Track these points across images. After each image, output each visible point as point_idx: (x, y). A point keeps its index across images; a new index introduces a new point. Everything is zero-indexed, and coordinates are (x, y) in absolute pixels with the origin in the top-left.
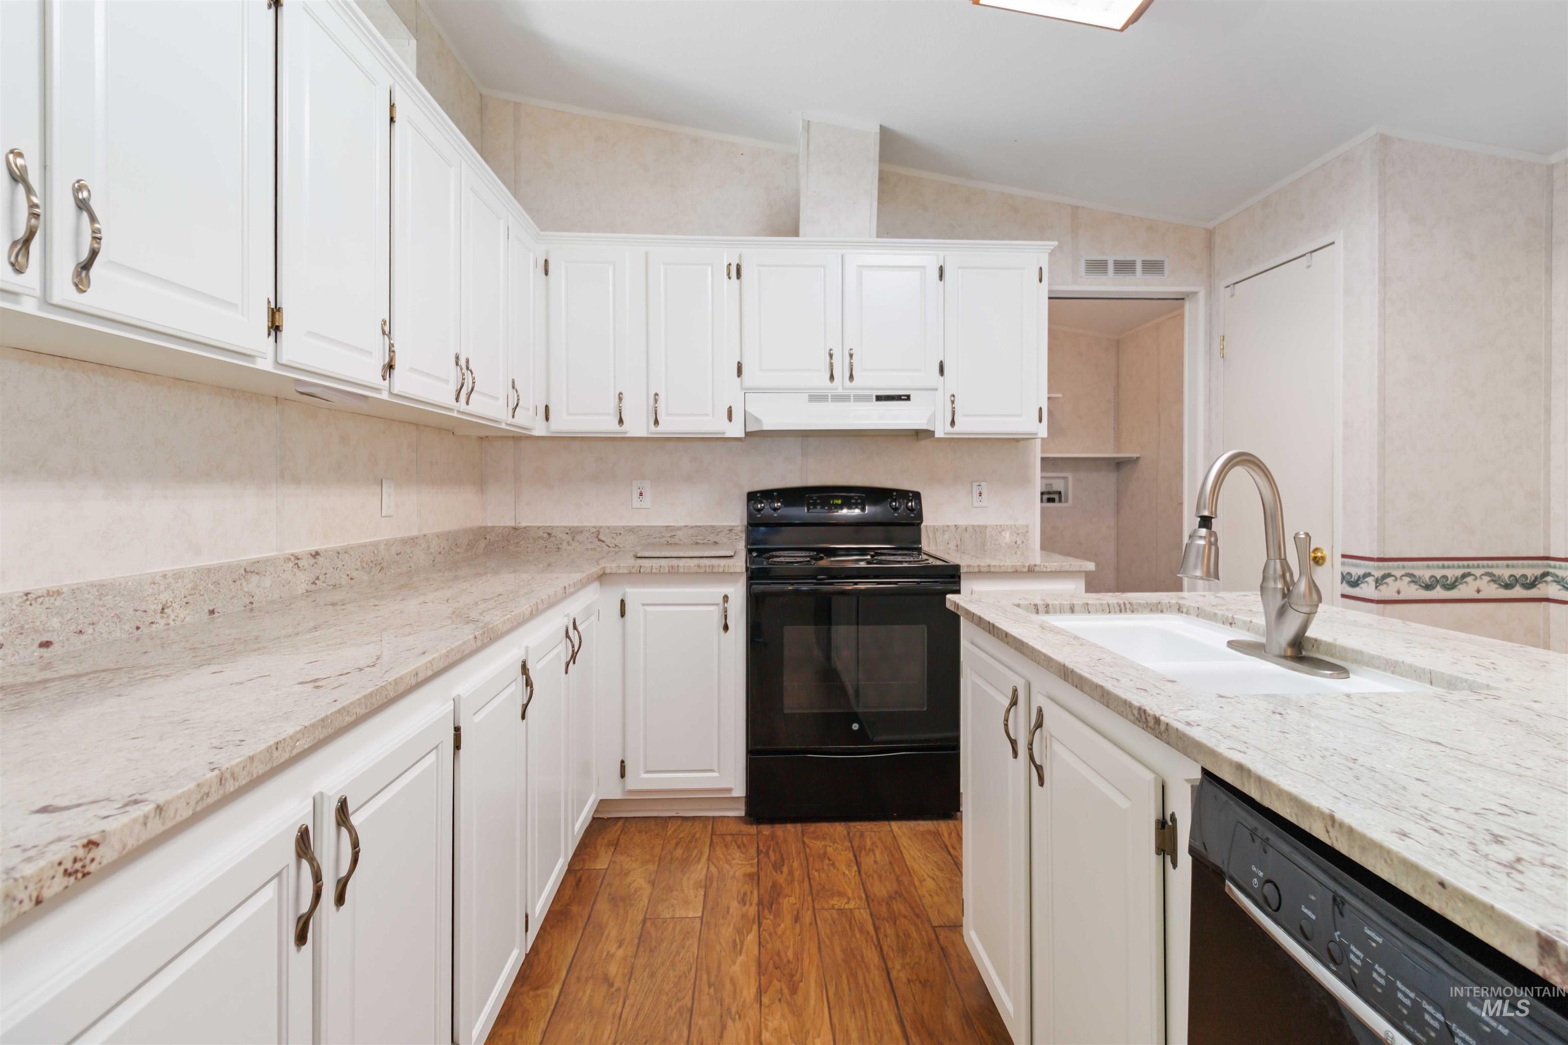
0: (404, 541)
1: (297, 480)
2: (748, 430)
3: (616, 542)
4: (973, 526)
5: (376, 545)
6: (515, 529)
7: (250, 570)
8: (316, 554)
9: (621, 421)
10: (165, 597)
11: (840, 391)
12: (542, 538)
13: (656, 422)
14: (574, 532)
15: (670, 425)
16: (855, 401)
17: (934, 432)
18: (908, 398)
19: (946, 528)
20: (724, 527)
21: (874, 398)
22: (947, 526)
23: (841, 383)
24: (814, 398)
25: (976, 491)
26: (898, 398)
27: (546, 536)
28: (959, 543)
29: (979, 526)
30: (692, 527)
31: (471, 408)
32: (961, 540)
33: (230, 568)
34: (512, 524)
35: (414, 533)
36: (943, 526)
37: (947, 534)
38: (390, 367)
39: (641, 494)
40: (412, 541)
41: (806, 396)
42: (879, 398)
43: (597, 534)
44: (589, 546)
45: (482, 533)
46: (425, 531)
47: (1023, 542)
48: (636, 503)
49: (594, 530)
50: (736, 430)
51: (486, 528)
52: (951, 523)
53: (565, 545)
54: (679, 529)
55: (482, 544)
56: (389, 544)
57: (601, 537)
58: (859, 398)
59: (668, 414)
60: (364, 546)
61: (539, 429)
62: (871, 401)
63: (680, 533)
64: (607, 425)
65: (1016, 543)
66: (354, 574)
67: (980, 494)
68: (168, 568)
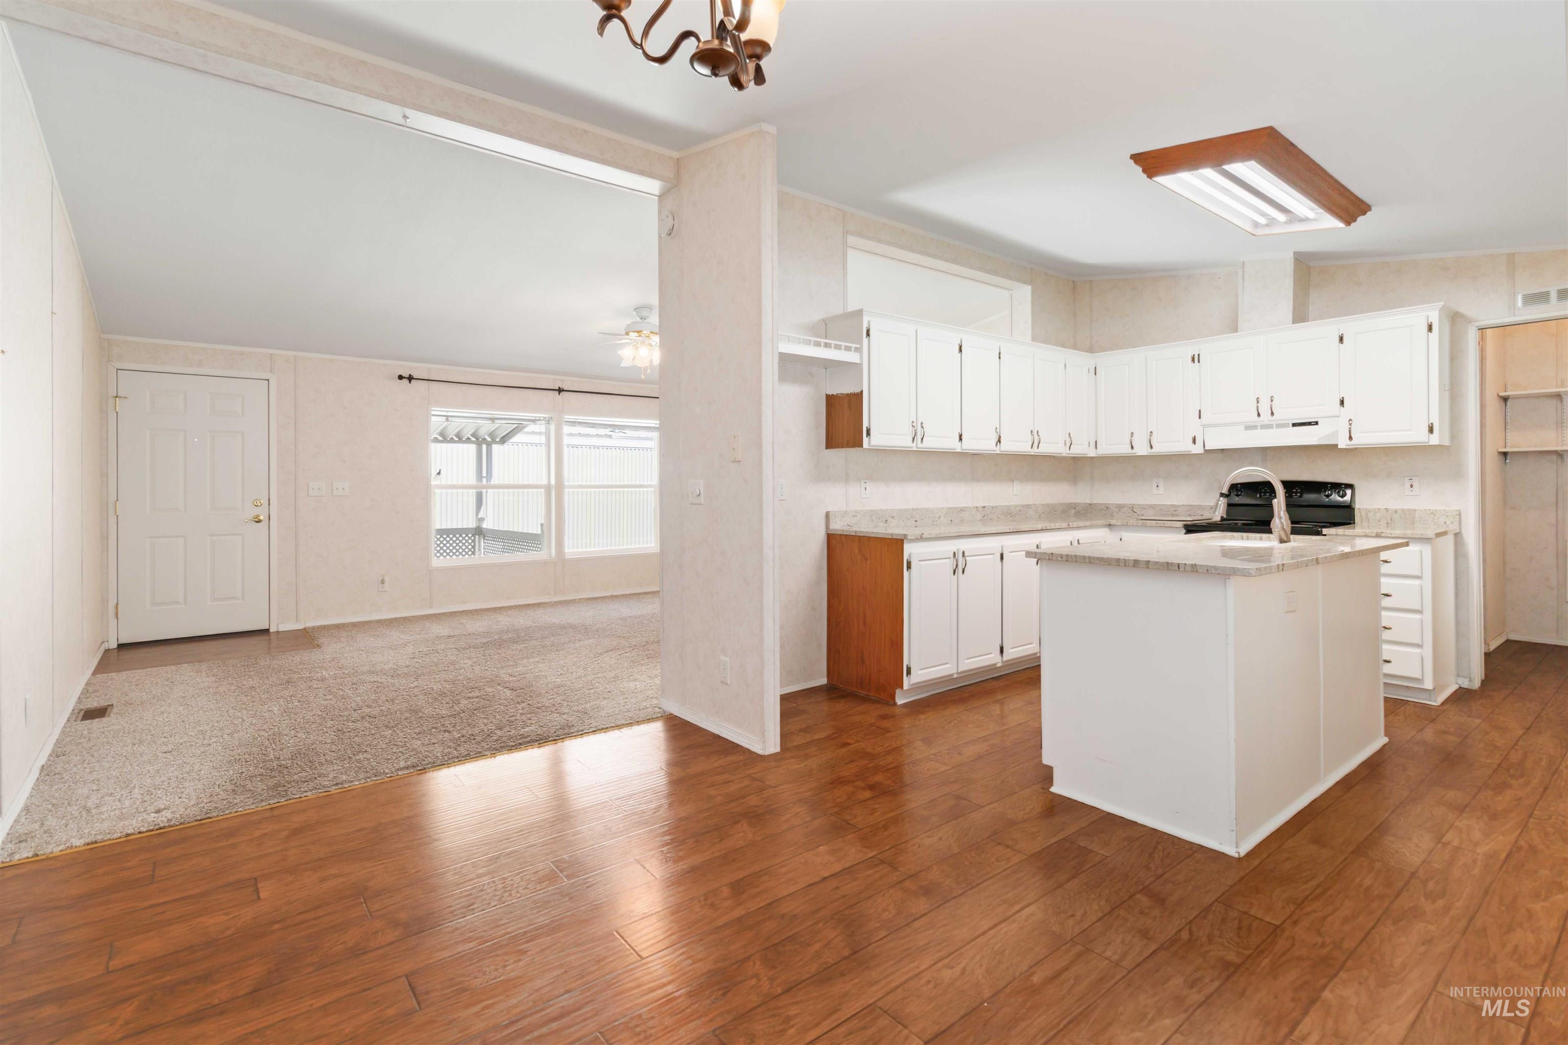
0: (1023, 506)
1: (978, 480)
2: (1206, 449)
3: (1142, 513)
4: (1403, 510)
5: (1010, 506)
6: (1090, 504)
7: (962, 510)
8: (984, 507)
9: (1132, 447)
10: (940, 514)
11: (1266, 422)
12: (1104, 510)
13: (1151, 447)
14: (1120, 507)
15: (1159, 448)
16: (1277, 428)
17: (1337, 445)
18: (1317, 423)
19: (1377, 510)
20: (1207, 506)
21: (1291, 425)
22: (1379, 509)
23: (1266, 417)
24: (1248, 428)
25: (1408, 484)
26: (1309, 424)
27: (1105, 508)
28: (1389, 521)
29: (1409, 510)
30: (1187, 506)
31: (1039, 450)
32: (1391, 519)
33: (956, 508)
34: (1089, 502)
35: (1030, 503)
36: (1375, 509)
37: (1378, 514)
38: (999, 441)
39: (1157, 486)
40: (1028, 506)
41: (1243, 427)
42: (1294, 425)
43: (1132, 508)
44: (1128, 515)
45: (1073, 506)
46: (1036, 503)
47: (1452, 522)
48: (1155, 491)
49: (1130, 506)
50: (1198, 449)
51: (1075, 504)
52: (1383, 507)
53: (1115, 514)
54: (1179, 506)
55: (1073, 511)
56: (1015, 506)
57: (1135, 510)
58: (1280, 426)
59: (1158, 443)
60: (1004, 506)
61: (1092, 453)
62: (1289, 427)
63: (1179, 509)
64: (1125, 450)
65: (1445, 523)
66: (1000, 516)
67: (1412, 486)
68: (941, 506)
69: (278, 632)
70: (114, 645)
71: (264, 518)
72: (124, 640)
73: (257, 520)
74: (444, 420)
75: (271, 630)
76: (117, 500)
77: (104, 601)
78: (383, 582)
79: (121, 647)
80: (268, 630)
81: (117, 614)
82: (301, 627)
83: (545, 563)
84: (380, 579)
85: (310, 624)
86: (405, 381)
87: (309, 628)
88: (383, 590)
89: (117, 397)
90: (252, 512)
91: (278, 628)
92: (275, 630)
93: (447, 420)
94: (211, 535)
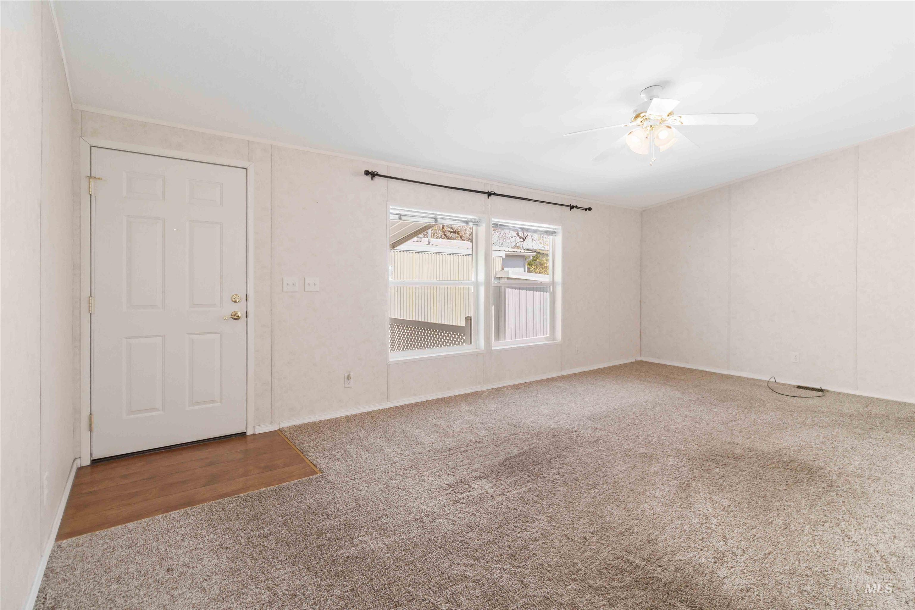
69: (254, 435)
70: (87, 462)
71: (242, 315)
72: (98, 455)
73: (235, 317)
74: (397, 218)
75: (248, 434)
76: (91, 296)
77: (77, 411)
78: (349, 378)
79: (95, 462)
80: (245, 433)
81: (90, 425)
82: (276, 428)
83: (477, 355)
84: (346, 375)
85: (285, 424)
86: (369, 178)
87: (283, 428)
88: (349, 386)
89: (90, 177)
90: (230, 308)
91: (254, 431)
92: (252, 433)
93: (400, 219)
94: (189, 334)
